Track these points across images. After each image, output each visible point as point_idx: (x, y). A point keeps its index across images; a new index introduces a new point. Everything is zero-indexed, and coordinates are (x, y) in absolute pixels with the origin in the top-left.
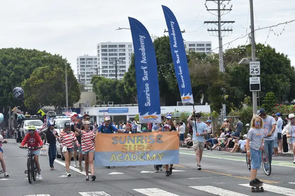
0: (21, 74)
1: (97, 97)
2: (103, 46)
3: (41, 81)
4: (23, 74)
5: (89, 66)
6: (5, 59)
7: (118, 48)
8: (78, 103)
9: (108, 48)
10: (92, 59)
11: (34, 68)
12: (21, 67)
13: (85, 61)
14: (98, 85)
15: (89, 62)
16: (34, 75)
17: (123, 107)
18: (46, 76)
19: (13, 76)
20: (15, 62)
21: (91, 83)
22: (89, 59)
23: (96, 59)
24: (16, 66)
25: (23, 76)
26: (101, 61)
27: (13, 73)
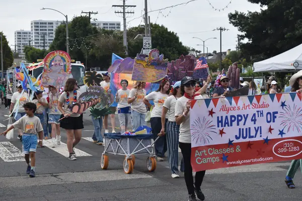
2: (35, 23)
5: (25, 38)
7: (47, 25)
9: (39, 25)
10: (27, 33)
13: (21, 35)
14: (29, 53)
15: (25, 36)
21: (24, 52)
22: (24, 33)
23: (30, 33)
26: (34, 35)
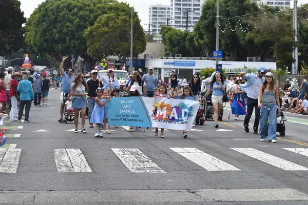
0: (85, 21)
1: (166, 49)
3: (106, 29)
4: (88, 21)
5: (161, 16)
6: (70, 4)
8: (144, 53)
10: (165, 9)
11: (99, 15)
12: (86, 13)
13: (158, 10)
14: (167, 36)
15: (162, 12)
16: (98, 23)
17: (191, 60)
18: (111, 24)
19: (78, 22)
20: (81, 9)
21: (160, 34)
22: (162, 8)
23: (169, 9)
24: (81, 13)
25: (88, 23)
26: (174, 11)
27: (78, 20)
